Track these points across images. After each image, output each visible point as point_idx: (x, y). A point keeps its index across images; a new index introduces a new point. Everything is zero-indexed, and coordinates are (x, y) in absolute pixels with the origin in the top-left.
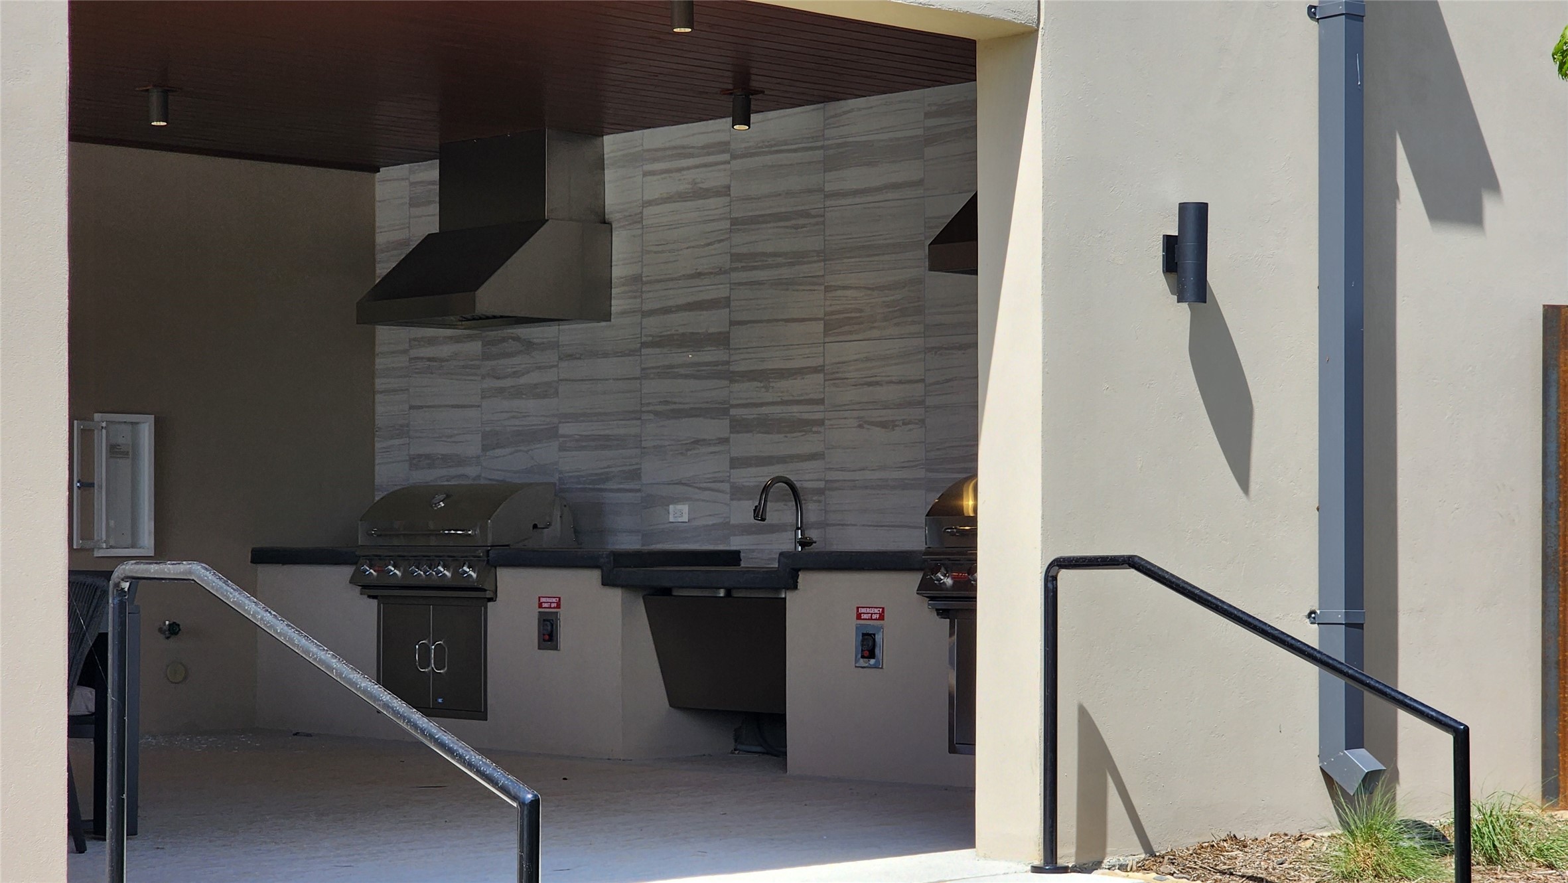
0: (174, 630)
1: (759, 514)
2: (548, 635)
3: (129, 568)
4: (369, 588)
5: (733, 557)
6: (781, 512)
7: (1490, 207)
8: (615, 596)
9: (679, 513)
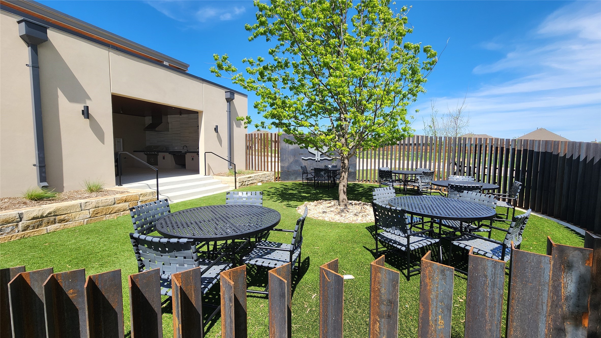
0: (125, 158)
1: (183, 148)
2: (164, 158)
3: (120, 152)
4: (146, 154)
5: (181, 152)
6: (185, 148)
7: (241, 126)
8: (170, 155)
9: (176, 148)
